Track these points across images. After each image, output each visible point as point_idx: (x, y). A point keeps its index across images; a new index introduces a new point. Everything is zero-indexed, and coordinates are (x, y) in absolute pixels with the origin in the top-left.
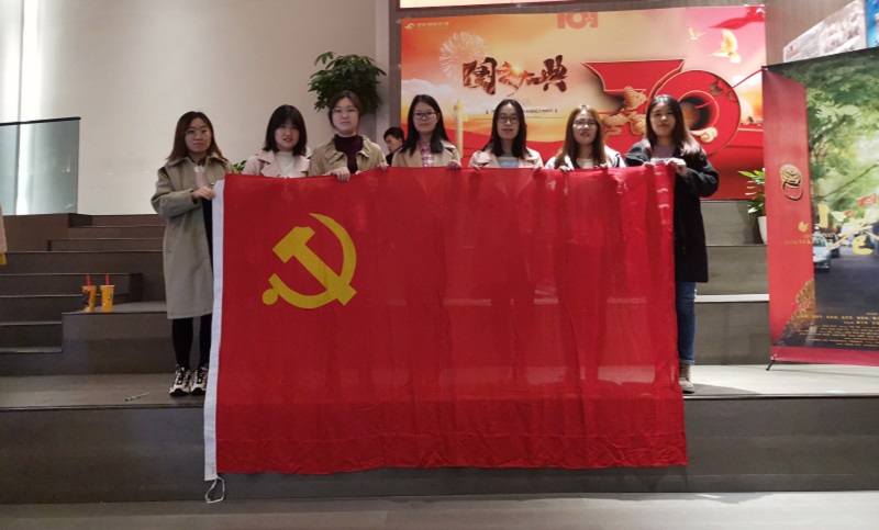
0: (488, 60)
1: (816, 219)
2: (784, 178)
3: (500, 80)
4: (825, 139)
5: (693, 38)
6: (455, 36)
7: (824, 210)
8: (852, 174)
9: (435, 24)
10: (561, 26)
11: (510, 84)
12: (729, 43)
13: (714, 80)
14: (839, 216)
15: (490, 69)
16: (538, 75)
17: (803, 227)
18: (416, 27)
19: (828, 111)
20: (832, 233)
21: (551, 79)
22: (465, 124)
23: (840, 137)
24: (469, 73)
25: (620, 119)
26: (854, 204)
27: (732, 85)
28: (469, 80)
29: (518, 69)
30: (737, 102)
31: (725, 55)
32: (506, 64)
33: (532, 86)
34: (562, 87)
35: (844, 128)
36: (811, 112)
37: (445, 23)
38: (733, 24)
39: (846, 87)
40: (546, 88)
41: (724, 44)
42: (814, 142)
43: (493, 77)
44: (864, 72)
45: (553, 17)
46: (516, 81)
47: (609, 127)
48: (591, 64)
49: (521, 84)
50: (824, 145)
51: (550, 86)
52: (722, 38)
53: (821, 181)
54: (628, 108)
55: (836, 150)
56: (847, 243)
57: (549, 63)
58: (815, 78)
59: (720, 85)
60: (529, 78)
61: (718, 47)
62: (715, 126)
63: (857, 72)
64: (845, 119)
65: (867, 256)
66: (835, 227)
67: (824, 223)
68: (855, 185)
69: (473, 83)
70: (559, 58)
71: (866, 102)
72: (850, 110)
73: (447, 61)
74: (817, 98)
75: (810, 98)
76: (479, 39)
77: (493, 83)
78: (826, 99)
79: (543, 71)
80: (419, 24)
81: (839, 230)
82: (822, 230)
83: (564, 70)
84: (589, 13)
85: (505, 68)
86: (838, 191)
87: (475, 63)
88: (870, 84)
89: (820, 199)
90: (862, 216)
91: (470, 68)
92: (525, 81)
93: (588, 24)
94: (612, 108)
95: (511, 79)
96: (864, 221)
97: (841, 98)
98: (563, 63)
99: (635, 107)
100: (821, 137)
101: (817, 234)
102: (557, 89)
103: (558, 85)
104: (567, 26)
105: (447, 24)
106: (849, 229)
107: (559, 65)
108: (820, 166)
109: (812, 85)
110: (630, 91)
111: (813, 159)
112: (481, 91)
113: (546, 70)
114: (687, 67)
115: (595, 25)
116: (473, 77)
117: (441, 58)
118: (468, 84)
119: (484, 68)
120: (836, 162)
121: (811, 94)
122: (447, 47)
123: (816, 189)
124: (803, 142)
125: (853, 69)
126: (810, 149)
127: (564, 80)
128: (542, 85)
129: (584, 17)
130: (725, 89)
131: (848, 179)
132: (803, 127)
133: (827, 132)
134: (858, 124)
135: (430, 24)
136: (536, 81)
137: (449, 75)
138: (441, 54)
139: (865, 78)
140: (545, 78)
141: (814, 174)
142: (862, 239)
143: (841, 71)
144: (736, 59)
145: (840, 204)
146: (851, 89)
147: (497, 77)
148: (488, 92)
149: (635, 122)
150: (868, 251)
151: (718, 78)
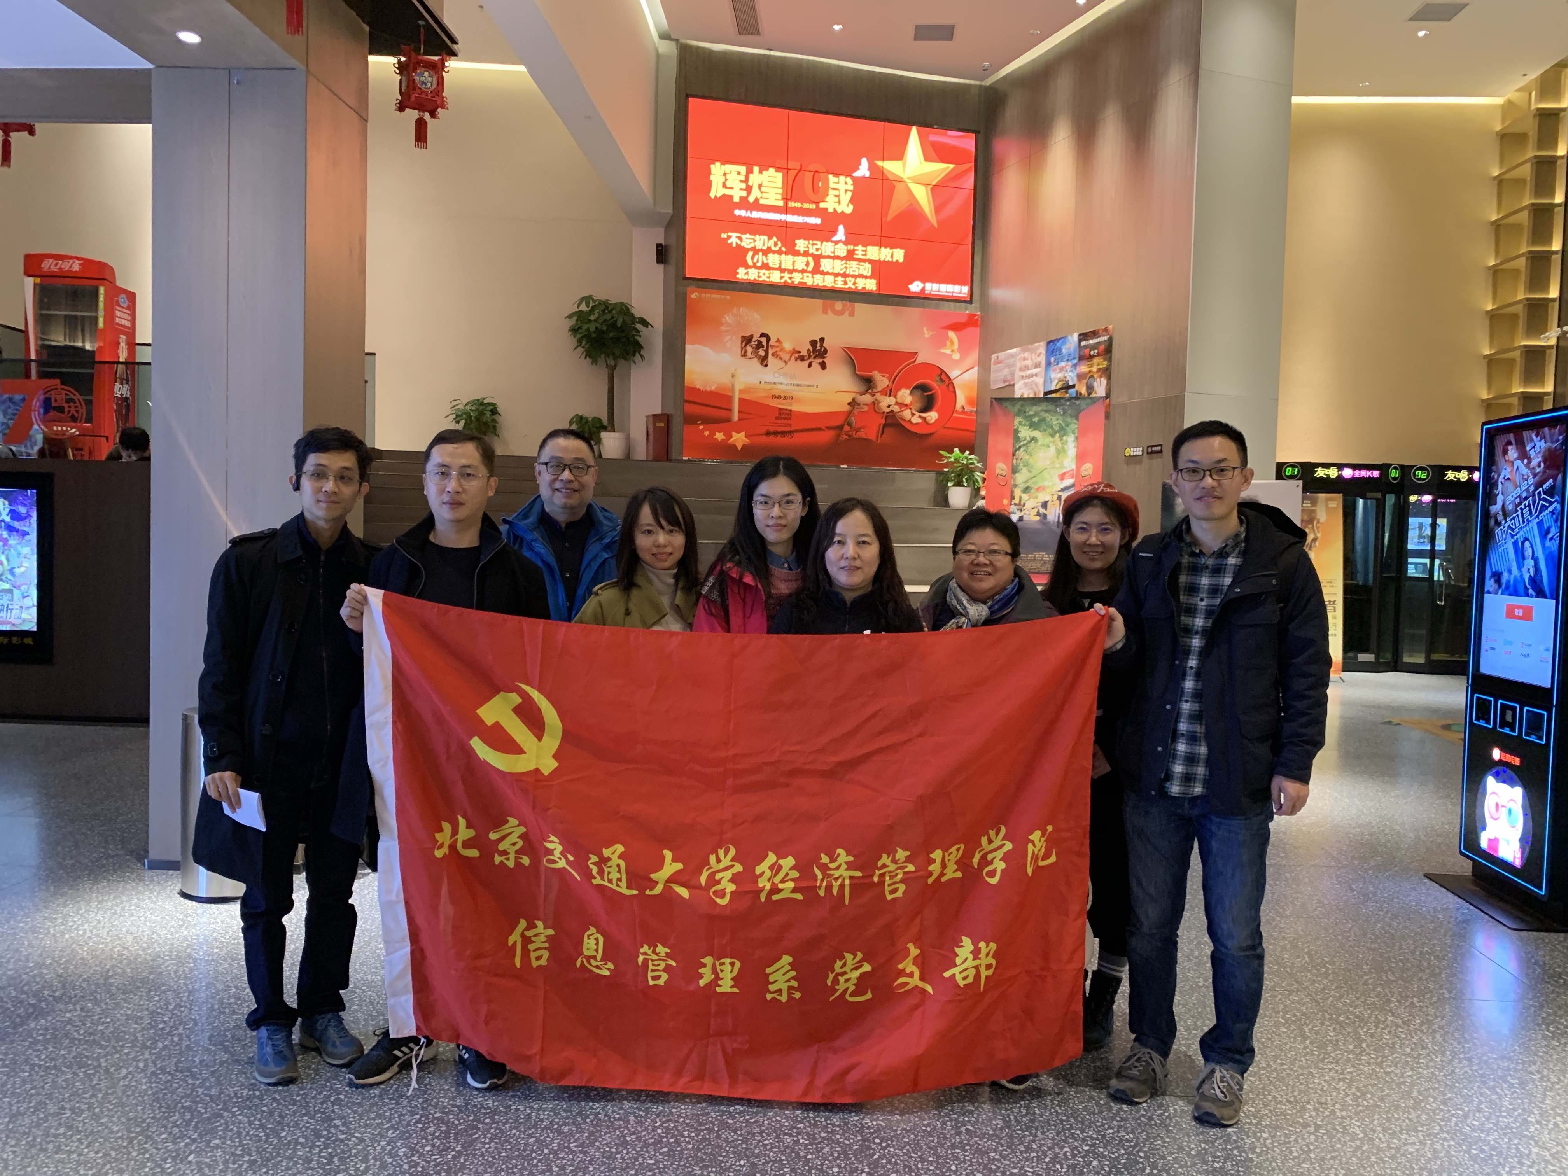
0: (763, 335)
1: (1013, 498)
2: (998, 471)
3: (773, 355)
4: (1022, 449)
5: (926, 336)
6: (735, 310)
7: (1018, 492)
8: (1034, 472)
9: (718, 296)
10: (825, 312)
11: (781, 359)
12: (952, 343)
13: (940, 372)
14: (1025, 497)
15: (764, 343)
16: (804, 353)
17: (1005, 502)
18: (700, 297)
19: (1025, 433)
20: (1021, 506)
21: (815, 358)
22: (741, 391)
23: (1030, 449)
24: (746, 345)
25: (867, 398)
26: (1033, 491)
27: (952, 378)
28: (746, 352)
29: (788, 346)
30: (955, 392)
31: (948, 351)
32: (778, 341)
33: (799, 361)
34: (823, 366)
35: (1032, 444)
36: (1017, 431)
37: (727, 296)
38: (956, 327)
39: (1036, 419)
40: (810, 365)
41: (948, 343)
42: (1016, 450)
43: (767, 352)
44: (1046, 411)
45: (819, 302)
46: (786, 357)
47: (859, 404)
48: (848, 348)
49: (790, 359)
50: (1020, 453)
51: (813, 364)
52: (947, 337)
53: (1017, 475)
54: (875, 390)
55: (1027, 457)
56: (1027, 512)
57: (813, 343)
58: (1020, 411)
59: (943, 377)
60: (797, 355)
61: (944, 345)
62: (937, 411)
63: (1042, 410)
64: (1033, 439)
65: (1037, 522)
66: (1022, 503)
67: (1016, 501)
68: (1035, 479)
69: (749, 354)
70: (822, 340)
71: (1045, 430)
72: (1036, 434)
73: (727, 331)
74: (1020, 423)
75: (1016, 422)
76: (757, 316)
77: (766, 357)
78: (1025, 425)
79: (809, 350)
80: (703, 295)
81: (1024, 505)
82: (1015, 504)
83: (826, 351)
84: (848, 303)
85: (777, 344)
86: (1026, 482)
87: (751, 337)
88: (1048, 419)
89: (1016, 486)
90: (1036, 498)
91: (747, 340)
92: (793, 358)
93: (847, 313)
94: (863, 388)
95: (781, 354)
96: (1037, 500)
97: (1033, 426)
98: (824, 345)
99: (879, 389)
100: (1020, 447)
101: (1013, 506)
102: (819, 367)
103: (820, 363)
104: (829, 312)
105: (728, 297)
106: (1029, 504)
107: (822, 346)
108: (1018, 466)
109: (1018, 414)
110: (876, 375)
111: (1015, 461)
112: (755, 362)
113: (811, 349)
114: (920, 360)
115: (852, 314)
116: (749, 349)
117: (722, 328)
118: (745, 355)
119: (760, 342)
120: (1026, 465)
121: (1018, 420)
122: (728, 319)
123: (1014, 480)
124: (1011, 451)
125: (1040, 408)
126: (1014, 455)
127: (825, 360)
128: (807, 363)
129: (844, 306)
130: (947, 380)
131: (1032, 475)
132: (1011, 441)
133: (1024, 445)
134: (1039, 443)
135: (714, 296)
136: (802, 359)
137: (728, 344)
138: (722, 324)
139: (1046, 415)
140: (810, 356)
141: (1015, 470)
142: (1036, 510)
143: (1034, 408)
144: (956, 356)
145: (1026, 490)
146: (1039, 421)
147: (771, 351)
148: (762, 364)
149: (879, 402)
150: (1038, 518)
151: (942, 371)
